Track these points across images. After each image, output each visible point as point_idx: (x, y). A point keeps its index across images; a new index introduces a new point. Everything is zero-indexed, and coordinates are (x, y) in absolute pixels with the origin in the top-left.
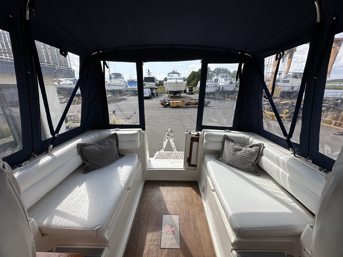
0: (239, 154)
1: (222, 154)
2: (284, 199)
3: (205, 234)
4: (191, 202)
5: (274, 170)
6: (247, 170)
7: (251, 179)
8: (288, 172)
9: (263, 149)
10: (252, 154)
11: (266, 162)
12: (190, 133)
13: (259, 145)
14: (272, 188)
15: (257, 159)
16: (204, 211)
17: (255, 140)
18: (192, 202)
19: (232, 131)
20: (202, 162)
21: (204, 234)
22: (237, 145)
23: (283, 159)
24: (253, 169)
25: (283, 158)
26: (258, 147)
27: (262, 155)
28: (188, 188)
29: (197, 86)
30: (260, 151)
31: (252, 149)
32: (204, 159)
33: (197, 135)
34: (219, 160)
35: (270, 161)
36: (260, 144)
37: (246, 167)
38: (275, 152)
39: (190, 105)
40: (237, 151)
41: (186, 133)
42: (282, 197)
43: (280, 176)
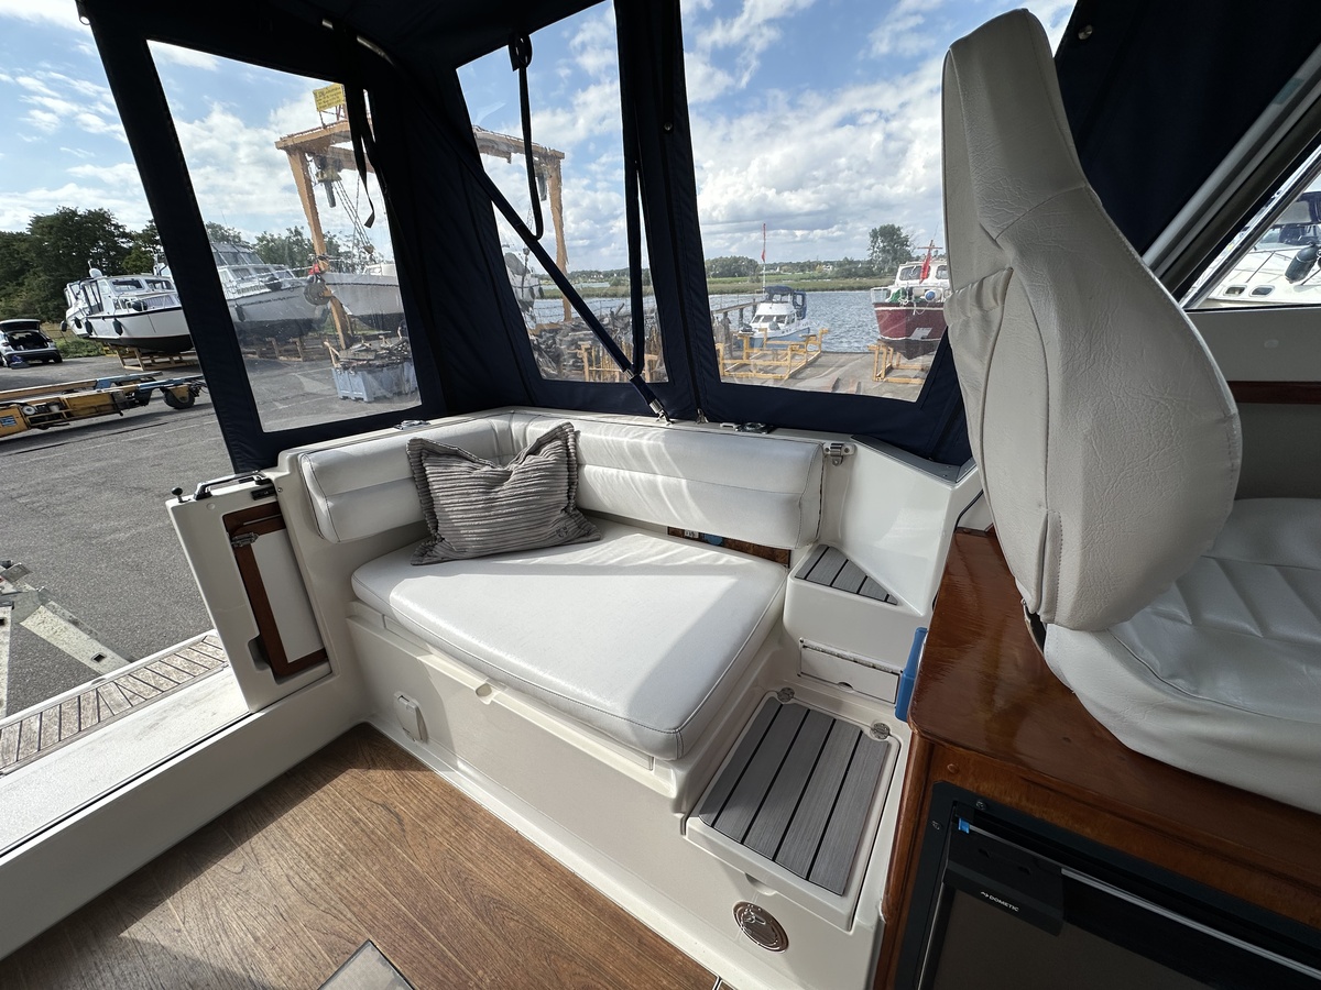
0: (508, 493)
1: (436, 528)
2: (699, 560)
3: (540, 885)
4: (395, 828)
5: (642, 490)
6: (558, 539)
7: (591, 561)
8: (680, 474)
9: (575, 440)
10: (550, 473)
11: (604, 481)
12: (203, 495)
13: (557, 435)
14: (655, 550)
15: (571, 483)
16: (476, 808)
17: (533, 426)
18: (400, 822)
19: (432, 422)
20: (350, 617)
21: (534, 891)
22: (484, 465)
23: (651, 442)
24: (572, 525)
25: (649, 439)
26: (559, 443)
27: (580, 465)
28: (334, 782)
29: (69, 313)
30: (568, 455)
31: (540, 458)
32: (356, 599)
33: (256, 494)
34: (435, 559)
35: (614, 471)
36: (560, 427)
37: (550, 529)
38: (618, 435)
39: (71, 416)
40: (494, 487)
41: (173, 502)
42: (694, 559)
43: (666, 499)
